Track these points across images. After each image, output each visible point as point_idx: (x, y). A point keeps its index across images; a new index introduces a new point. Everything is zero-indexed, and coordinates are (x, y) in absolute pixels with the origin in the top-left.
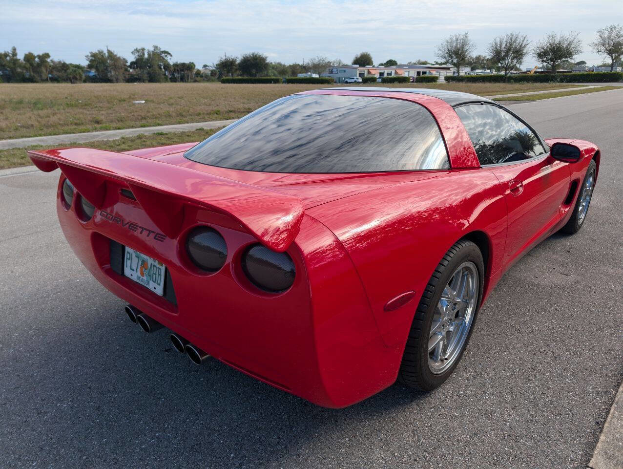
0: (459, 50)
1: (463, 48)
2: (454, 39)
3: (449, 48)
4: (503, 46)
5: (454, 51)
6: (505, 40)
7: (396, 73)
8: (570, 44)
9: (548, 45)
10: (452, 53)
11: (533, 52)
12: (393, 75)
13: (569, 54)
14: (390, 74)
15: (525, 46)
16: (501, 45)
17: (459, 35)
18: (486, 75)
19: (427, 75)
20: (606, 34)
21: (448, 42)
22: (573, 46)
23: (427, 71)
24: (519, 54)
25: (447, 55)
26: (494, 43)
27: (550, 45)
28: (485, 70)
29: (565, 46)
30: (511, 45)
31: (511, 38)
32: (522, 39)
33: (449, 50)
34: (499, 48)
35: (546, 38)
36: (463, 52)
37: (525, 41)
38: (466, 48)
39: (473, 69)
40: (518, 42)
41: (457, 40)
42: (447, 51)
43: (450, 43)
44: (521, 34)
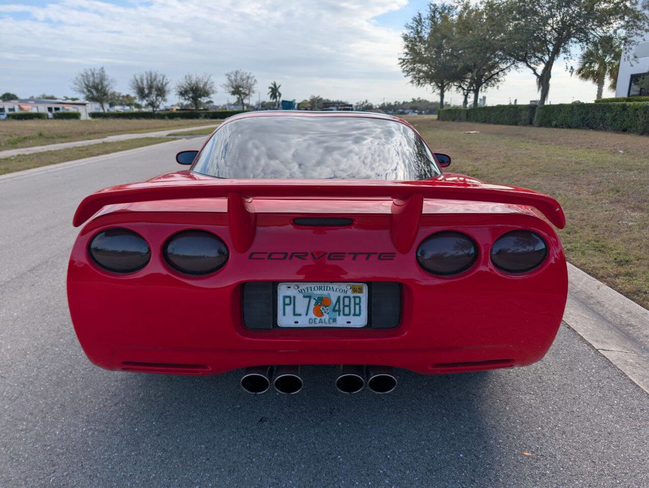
0: (98, 85)
1: (102, 83)
2: (90, 73)
3: (87, 83)
4: (145, 82)
5: (93, 86)
6: (145, 78)
7: (21, 108)
8: (206, 84)
9: (187, 84)
10: (90, 87)
11: (175, 90)
12: (17, 111)
13: (206, 94)
14: (13, 110)
15: (166, 85)
16: (142, 82)
17: (95, 69)
18: (126, 112)
19: (61, 111)
20: (233, 78)
21: (83, 76)
22: (208, 86)
23: (60, 106)
24: (161, 92)
25: (85, 90)
26: (134, 80)
27: (188, 84)
28: (124, 107)
29: (201, 86)
30: (152, 83)
31: (151, 76)
32: (161, 77)
33: (86, 84)
34: (140, 85)
35: (184, 78)
36: (103, 87)
37: (165, 79)
38: (105, 83)
39: (111, 105)
40: (158, 80)
41: (93, 74)
42: (83, 84)
43: (85, 76)
44: (159, 73)
